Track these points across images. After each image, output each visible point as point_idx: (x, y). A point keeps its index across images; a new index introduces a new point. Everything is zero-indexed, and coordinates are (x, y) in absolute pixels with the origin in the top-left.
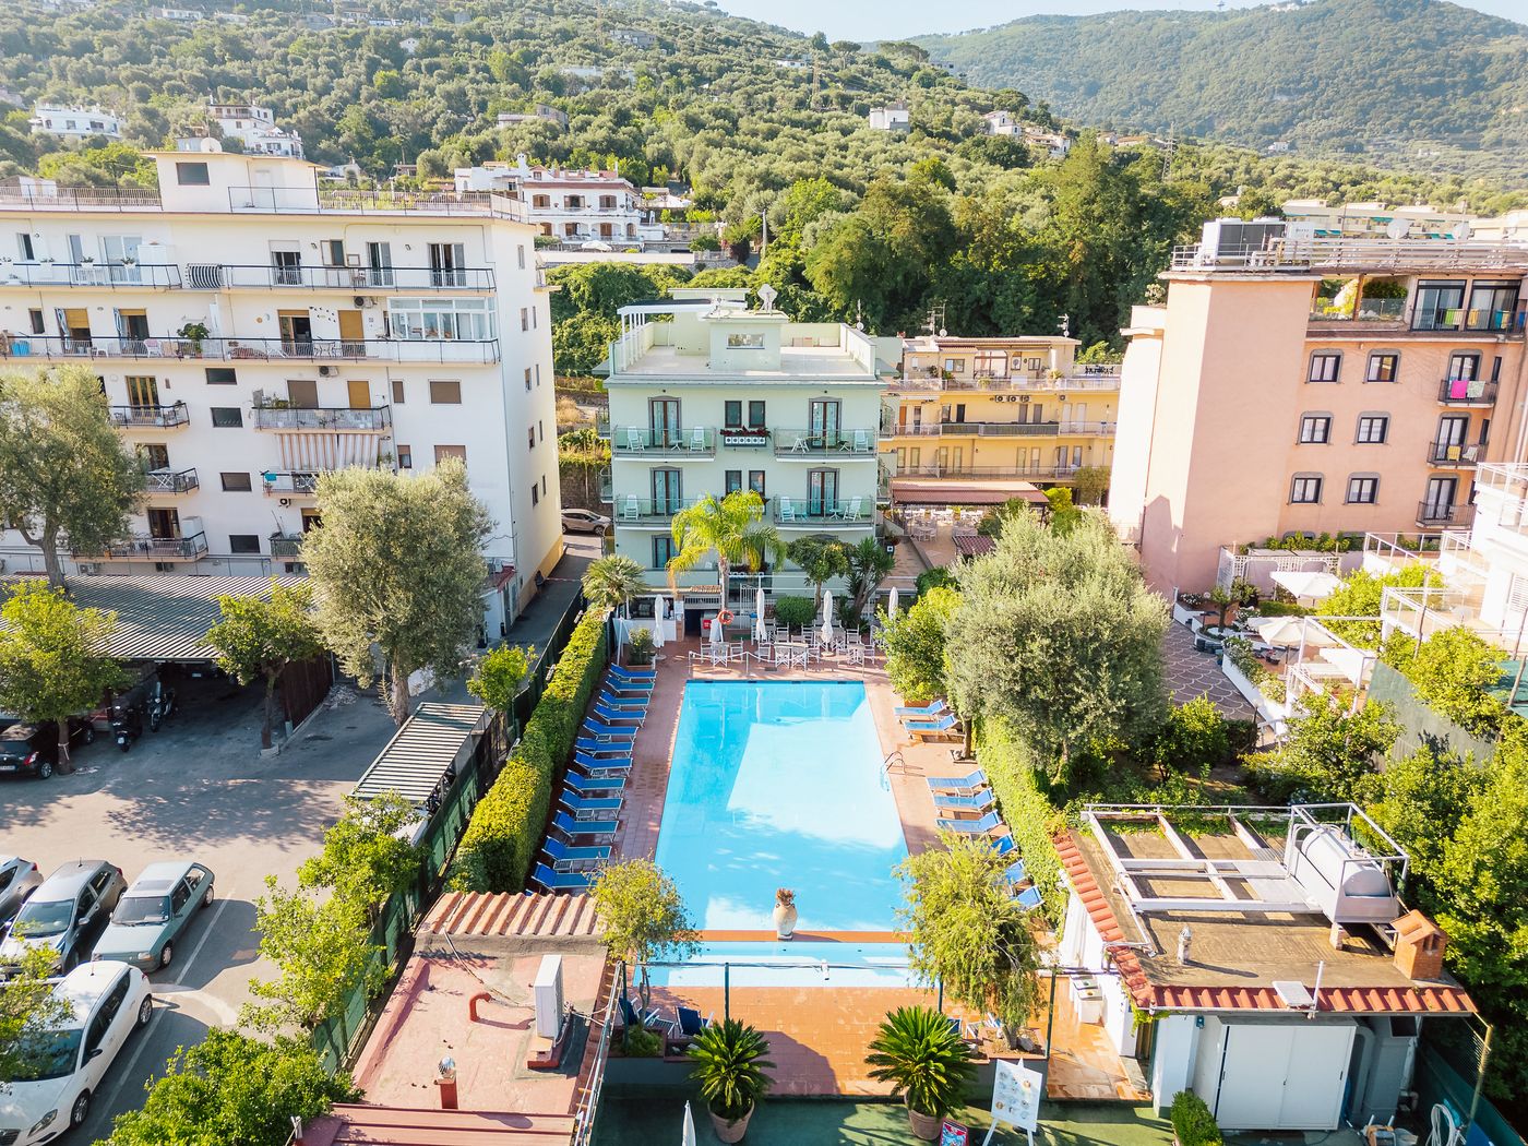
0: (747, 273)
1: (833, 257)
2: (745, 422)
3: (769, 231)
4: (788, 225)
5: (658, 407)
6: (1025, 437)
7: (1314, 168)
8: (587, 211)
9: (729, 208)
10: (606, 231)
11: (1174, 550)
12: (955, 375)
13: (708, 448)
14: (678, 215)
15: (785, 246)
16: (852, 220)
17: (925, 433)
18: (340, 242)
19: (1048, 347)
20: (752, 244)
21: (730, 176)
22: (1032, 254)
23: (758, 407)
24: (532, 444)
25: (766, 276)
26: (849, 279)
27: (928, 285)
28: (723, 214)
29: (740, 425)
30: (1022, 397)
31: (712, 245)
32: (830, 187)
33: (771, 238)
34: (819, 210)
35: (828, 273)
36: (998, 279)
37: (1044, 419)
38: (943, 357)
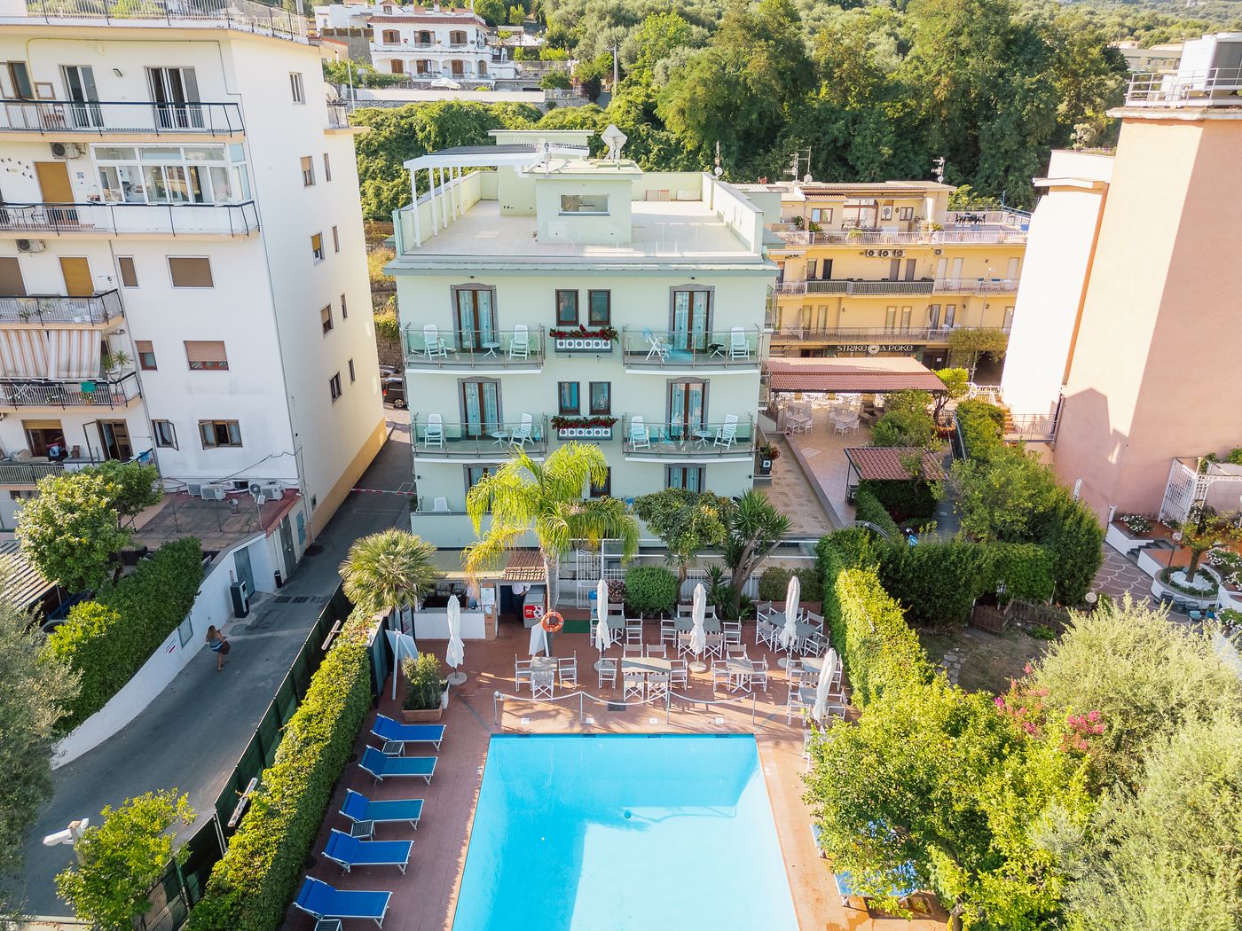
0: (598, 112)
1: (687, 95)
2: (584, 319)
3: (620, 69)
4: (640, 63)
5: (466, 299)
6: (897, 296)
7: (1111, 15)
8: (437, 47)
9: (581, 46)
10: (458, 68)
11: (1113, 459)
12: (823, 226)
13: (533, 353)
14: (532, 54)
15: (636, 83)
16: (707, 53)
17: (788, 292)
18: (22, 65)
19: (921, 195)
20: (604, 82)
21: (582, 13)
22: (894, 91)
23: (601, 300)
24: (328, 326)
25: (617, 116)
26: (702, 118)
27: (784, 124)
28: (575, 51)
29: (576, 323)
30: (894, 252)
31: (563, 83)
32: (682, 23)
33: (622, 76)
34: (670, 47)
35: (682, 112)
36: (856, 119)
37: (918, 275)
38: (809, 206)
